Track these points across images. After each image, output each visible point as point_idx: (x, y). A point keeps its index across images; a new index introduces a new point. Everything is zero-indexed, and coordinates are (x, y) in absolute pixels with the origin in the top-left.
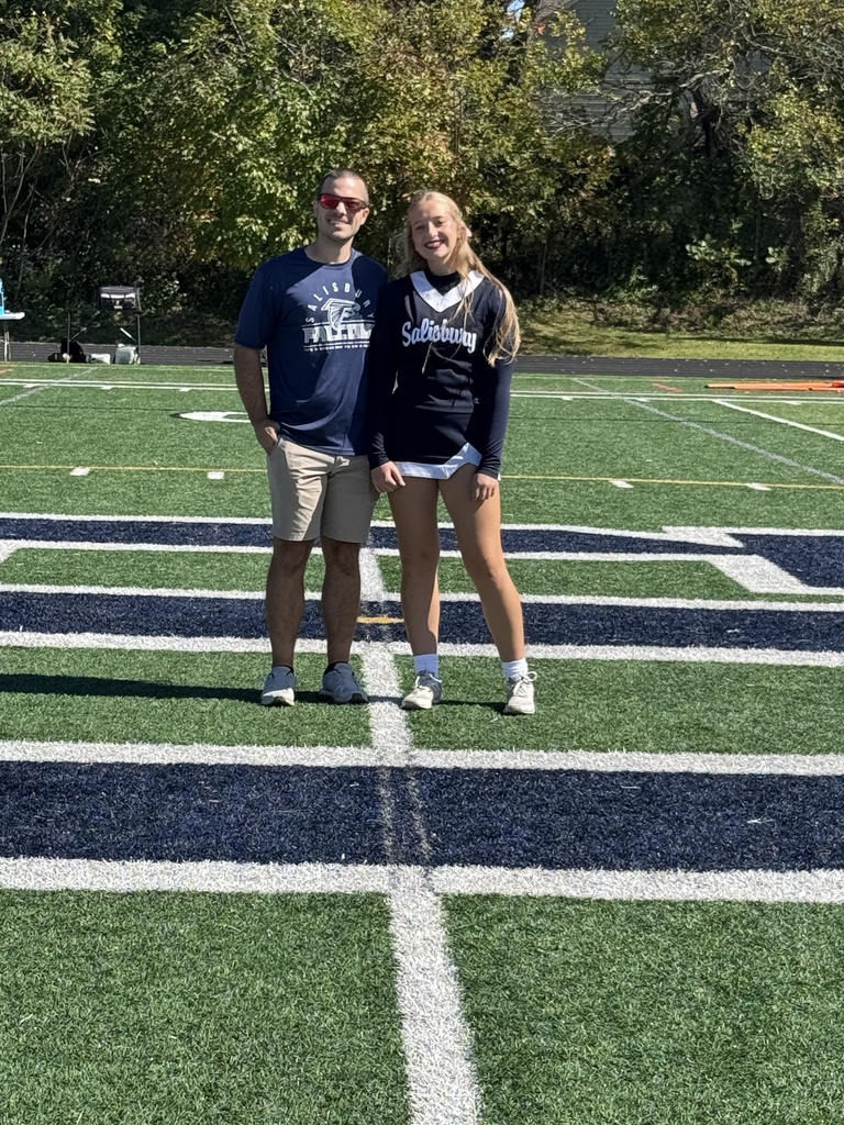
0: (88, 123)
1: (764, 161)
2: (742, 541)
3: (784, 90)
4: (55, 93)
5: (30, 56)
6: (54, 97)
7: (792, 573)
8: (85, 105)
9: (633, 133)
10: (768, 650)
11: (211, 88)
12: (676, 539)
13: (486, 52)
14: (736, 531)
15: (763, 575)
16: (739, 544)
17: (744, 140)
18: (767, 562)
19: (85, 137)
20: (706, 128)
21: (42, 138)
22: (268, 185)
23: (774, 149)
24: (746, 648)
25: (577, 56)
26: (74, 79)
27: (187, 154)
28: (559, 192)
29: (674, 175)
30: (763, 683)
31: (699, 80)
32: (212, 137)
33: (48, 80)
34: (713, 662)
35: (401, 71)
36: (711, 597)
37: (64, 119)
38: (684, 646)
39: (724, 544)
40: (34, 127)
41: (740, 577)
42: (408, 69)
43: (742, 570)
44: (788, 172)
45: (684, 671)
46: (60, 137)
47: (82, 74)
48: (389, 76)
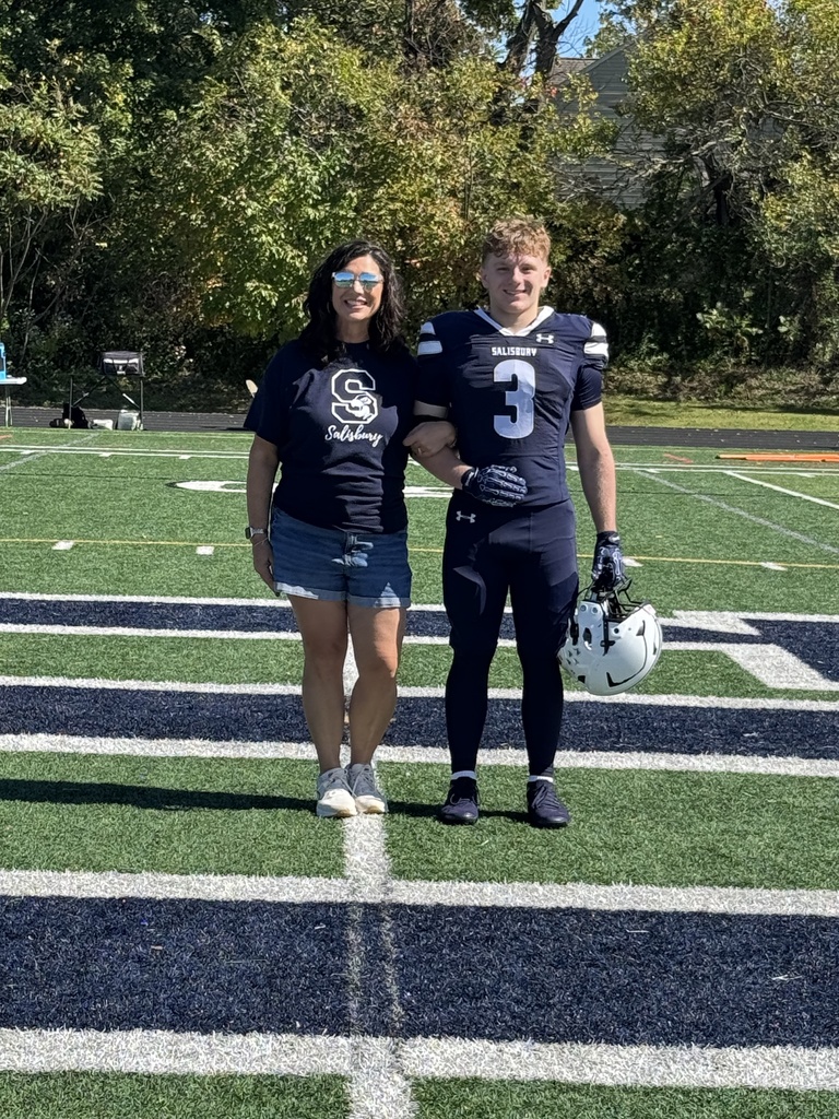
0: (96, 188)
1: (776, 230)
2: (759, 628)
3: (797, 158)
4: (63, 157)
5: (39, 120)
6: (63, 161)
7: (813, 665)
8: (93, 170)
9: (644, 201)
10: (790, 759)
11: (222, 151)
12: (687, 626)
13: (497, 118)
14: (751, 616)
15: (781, 667)
16: (754, 631)
17: (757, 208)
18: (785, 653)
19: (93, 201)
20: (719, 196)
21: (50, 203)
22: (278, 251)
23: (788, 217)
24: (765, 756)
25: (589, 121)
26: (83, 144)
27: (196, 218)
28: (570, 259)
29: (685, 243)
30: (785, 798)
31: (710, 149)
32: (222, 201)
33: (56, 144)
34: (729, 773)
35: (412, 136)
36: (726, 693)
37: (72, 183)
38: (697, 753)
39: (739, 632)
40: (42, 191)
41: (757, 670)
42: (420, 135)
43: (758, 661)
44: (799, 240)
45: (697, 784)
46: (68, 201)
47: (90, 138)
48: (400, 142)
